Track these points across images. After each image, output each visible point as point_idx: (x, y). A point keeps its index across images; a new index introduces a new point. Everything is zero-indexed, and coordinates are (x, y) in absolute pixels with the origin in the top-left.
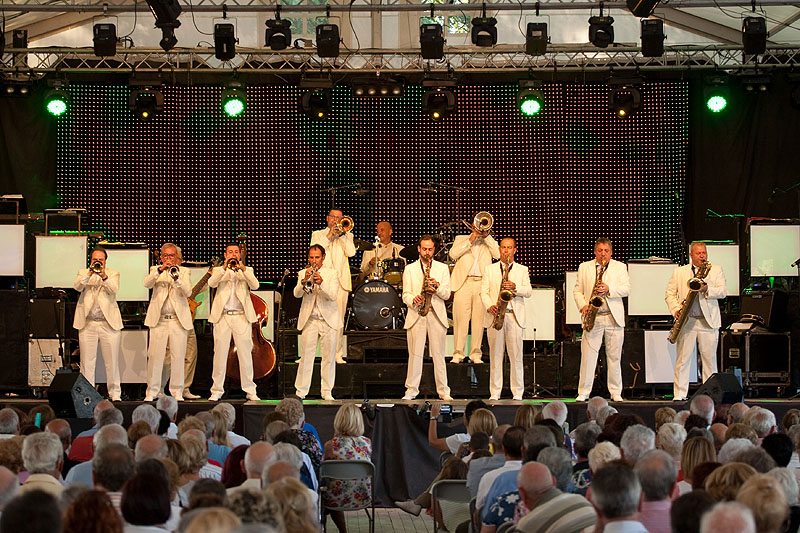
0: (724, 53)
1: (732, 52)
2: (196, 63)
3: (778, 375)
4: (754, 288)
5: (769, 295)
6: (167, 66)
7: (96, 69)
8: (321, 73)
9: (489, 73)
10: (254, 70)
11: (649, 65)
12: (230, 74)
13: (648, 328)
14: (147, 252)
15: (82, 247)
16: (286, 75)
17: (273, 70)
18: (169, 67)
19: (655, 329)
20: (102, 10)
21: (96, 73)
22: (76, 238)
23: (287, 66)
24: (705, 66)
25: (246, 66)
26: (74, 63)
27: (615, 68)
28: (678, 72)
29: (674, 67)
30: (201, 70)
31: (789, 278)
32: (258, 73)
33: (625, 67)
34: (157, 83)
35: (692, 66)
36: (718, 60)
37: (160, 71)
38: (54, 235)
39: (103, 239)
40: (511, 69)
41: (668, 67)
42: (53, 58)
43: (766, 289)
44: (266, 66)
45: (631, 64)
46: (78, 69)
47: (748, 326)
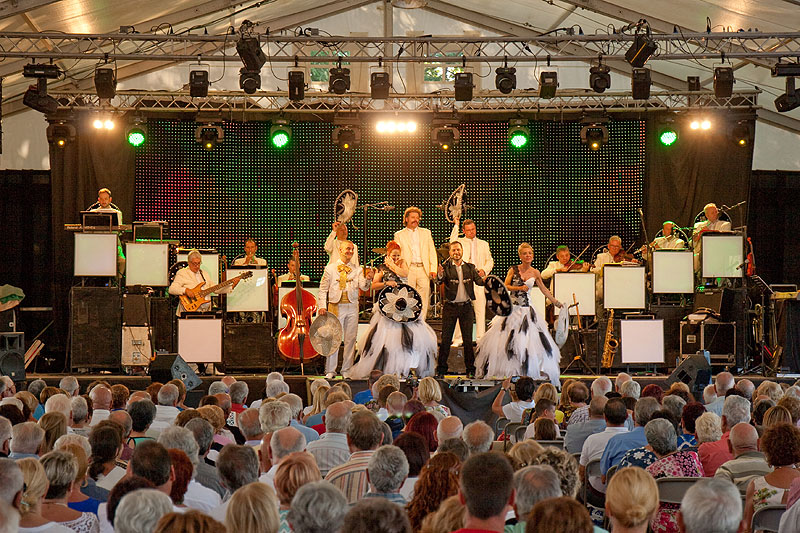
0: (674, 97)
1: (680, 97)
2: (249, 104)
3: (726, 357)
4: (706, 287)
5: (719, 292)
6: (226, 106)
7: (168, 109)
8: (351, 113)
9: (485, 114)
10: (296, 110)
11: (614, 106)
12: (278, 113)
13: (624, 318)
14: (217, 256)
15: (164, 252)
16: (322, 115)
17: (311, 110)
18: (228, 107)
19: (629, 318)
20: (196, 59)
21: (168, 112)
22: (159, 246)
23: (323, 107)
24: (659, 108)
25: (290, 107)
26: (150, 103)
27: (587, 109)
28: (637, 113)
29: (634, 109)
30: (253, 110)
31: (732, 279)
32: (299, 113)
33: (595, 109)
34: (219, 120)
35: (649, 109)
36: (669, 103)
37: (220, 111)
38: (140, 242)
39: (180, 246)
40: (503, 110)
41: (630, 109)
42: (133, 99)
43: (716, 286)
44: (306, 107)
45: (599, 106)
46: (153, 109)
47: (703, 317)
